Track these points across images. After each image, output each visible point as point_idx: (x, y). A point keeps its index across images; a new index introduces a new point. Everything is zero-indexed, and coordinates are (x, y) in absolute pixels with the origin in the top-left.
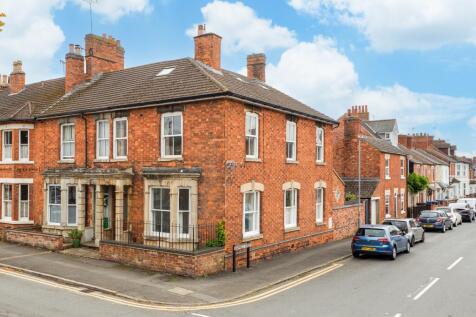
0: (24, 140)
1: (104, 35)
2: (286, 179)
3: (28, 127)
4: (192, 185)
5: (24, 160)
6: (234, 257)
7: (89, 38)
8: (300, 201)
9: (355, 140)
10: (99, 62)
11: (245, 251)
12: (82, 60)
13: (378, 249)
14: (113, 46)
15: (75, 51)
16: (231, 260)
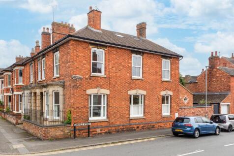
0: (21, 74)
1: (62, 22)
2: (131, 88)
3: (22, 68)
4: (60, 90)
5: (21, 83)
6: (75, 131)
7: (54, 24)
8: (146, 102)
9: (215, 70)
10: (58, 35)
11: (87, 127)
12: (50, 35)
13: (184, 130)
14: (67, 27)
15: (46, 31)
16: (73, 132)
